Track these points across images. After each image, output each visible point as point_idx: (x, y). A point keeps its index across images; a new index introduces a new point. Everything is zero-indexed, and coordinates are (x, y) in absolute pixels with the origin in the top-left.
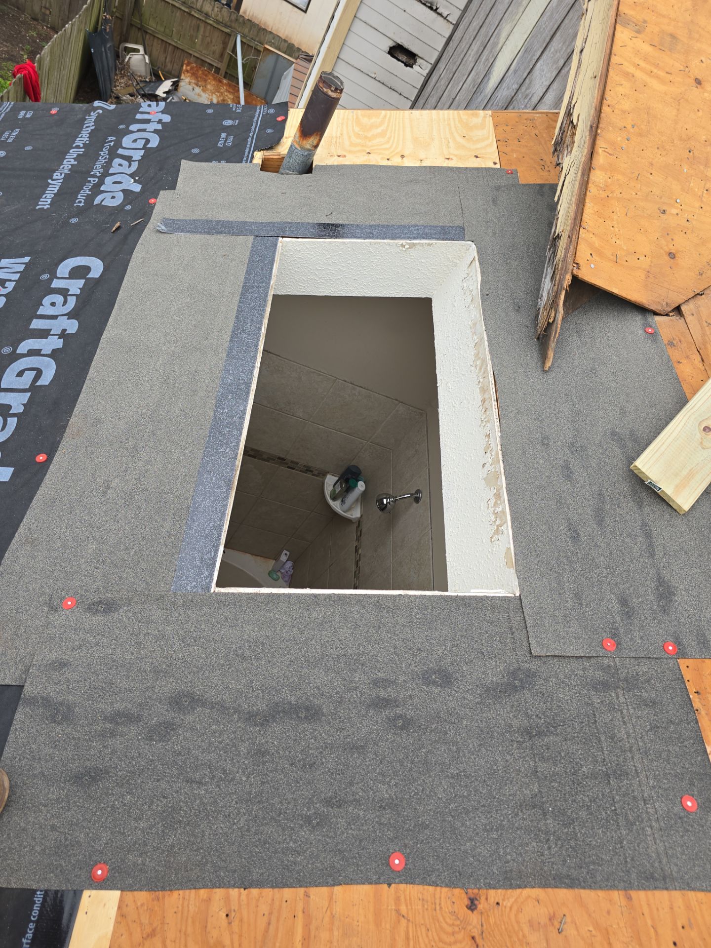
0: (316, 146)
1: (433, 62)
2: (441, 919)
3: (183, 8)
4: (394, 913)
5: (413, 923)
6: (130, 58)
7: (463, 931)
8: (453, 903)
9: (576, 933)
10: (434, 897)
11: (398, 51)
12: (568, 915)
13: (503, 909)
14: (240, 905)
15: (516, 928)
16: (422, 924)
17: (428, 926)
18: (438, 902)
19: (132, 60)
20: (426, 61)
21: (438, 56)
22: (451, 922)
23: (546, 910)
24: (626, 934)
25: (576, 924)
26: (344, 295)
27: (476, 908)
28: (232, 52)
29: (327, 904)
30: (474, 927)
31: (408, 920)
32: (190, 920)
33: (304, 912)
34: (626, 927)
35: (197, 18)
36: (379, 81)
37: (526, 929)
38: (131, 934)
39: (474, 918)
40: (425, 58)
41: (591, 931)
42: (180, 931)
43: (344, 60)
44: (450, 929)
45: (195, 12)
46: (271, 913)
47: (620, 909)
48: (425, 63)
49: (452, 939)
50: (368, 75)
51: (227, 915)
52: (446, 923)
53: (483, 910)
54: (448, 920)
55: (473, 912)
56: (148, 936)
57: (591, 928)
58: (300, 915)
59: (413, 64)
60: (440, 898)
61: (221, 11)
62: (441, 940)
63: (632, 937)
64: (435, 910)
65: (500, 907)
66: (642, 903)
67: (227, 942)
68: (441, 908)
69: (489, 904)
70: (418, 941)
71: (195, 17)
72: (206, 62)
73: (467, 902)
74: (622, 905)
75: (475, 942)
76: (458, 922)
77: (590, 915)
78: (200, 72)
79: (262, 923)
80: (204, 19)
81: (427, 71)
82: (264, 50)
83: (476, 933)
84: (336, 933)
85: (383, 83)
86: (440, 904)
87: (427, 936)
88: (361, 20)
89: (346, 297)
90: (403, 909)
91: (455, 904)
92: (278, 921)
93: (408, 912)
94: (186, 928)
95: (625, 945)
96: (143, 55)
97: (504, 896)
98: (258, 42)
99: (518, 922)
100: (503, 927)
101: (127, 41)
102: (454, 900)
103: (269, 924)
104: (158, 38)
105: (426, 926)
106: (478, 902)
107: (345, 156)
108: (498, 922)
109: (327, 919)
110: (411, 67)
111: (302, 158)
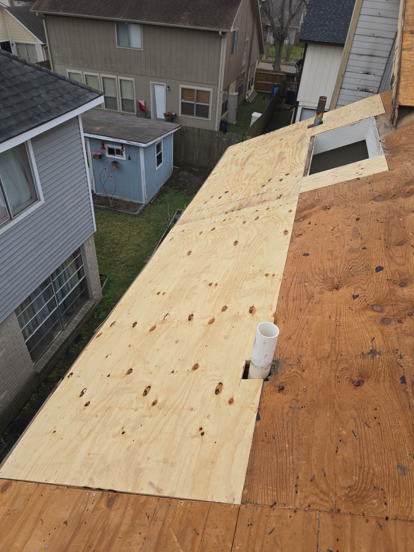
0: (322, 116)
111: (318, 121)
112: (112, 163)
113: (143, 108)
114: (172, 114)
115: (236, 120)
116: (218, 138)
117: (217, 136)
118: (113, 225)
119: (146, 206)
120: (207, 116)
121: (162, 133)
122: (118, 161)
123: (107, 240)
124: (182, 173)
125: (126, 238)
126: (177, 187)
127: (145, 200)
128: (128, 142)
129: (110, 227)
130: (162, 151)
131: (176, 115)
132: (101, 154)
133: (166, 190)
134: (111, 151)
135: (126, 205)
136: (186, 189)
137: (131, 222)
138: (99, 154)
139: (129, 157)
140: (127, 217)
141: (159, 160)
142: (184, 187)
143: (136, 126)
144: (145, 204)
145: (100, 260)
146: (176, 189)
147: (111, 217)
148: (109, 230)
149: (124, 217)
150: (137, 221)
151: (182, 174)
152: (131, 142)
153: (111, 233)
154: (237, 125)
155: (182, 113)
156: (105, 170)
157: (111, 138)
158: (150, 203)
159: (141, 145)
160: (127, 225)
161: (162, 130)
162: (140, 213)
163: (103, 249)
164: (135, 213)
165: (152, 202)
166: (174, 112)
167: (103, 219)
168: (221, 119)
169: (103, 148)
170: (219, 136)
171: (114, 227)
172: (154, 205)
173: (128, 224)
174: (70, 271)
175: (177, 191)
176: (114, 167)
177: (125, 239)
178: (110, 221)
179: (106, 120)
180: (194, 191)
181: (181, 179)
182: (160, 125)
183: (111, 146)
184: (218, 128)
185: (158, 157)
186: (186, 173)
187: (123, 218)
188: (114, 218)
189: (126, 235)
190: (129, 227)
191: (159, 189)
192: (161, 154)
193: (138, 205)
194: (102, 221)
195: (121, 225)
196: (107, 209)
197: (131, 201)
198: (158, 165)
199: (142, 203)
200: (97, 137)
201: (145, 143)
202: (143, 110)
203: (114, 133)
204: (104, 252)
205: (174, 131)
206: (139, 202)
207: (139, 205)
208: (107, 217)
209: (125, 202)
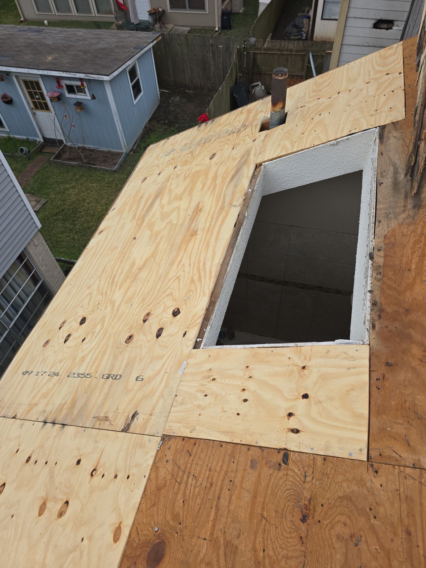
0: (282, 108)
1: (405, 20)
2: (285, 524)
3: (278, 53)
4: (259, 515)
5: (269, 522)
6: (255, 91)
7: (296, 532)
8: (293, 516)
9: (366, 548)
10: (283, 511)
11: (379, 24)
12: (363, 536)
13: (322, 525)
14: (189, 498)
15: (328, 537)
16: (274, 524)
17: (277, 526)
18: (284, 513)
19: (256, 91)
20: (400, 21)
21: (408, 14)
22: (290, 526)
23: (349, 531)
24: (402, 556)
25: (367, 543)
26: (308, 183)
27: (306, 521)
28: (308, 64)
29: (227, 504)
30: (303, 532)
31: (267, 521)
32: (169, 501)
33: (216, 506)
34: (403, 552)
35: (286, 54)
36: (372, 46)
37: (334, 539)
38: (147, 504)
39: (303, 527)
40: (399, 20)
41: (377, 549)
42: (164, 506)
43: (346, 45)
44: (289, 530)
45: (285, 52)
46: (201, 504)
47: (401, 540)
48: (400, 22)
49: (289, 536)
50: (363, 46)
51: (183, 502)
52: (287, 526)
53: (310, 524)
54: (288, 525)
55: (303, 523)
56: (153, 505)
57: (377, 548)
58: (214, 507)
59: (392, 27)
60: (286, 512)
61: (298, 45)
62: (282, 535)
63: (406, 559)
64: (282, 518)
65: (320, 524)
66: (418, 539)
67: (181, 514)
68: (286, 518)
69: (314, 521)
70: (270, 532)
71: (285, 54)
72: (294, 75)
73: (301, 517)
74: (403, 537)
75: (302, 540)
76: (294, 527)
77: (378, 540)
78: (292, 82)
79: (197, 507)
80: (290, 53)
81: (403, 27)
82: (326, 54)
83: (303, 535)
84: (229, 520)
85: (374, 46)
86: (286, 515)
87: (275, 531)
88: (351, 18)
89: (310, 184)
90: (265, 514)
91: (294, 517)
92: (204, 508)
93: (267, 516)
94: (167, 504)
95: (400, 563)
96: (261, 86)
97: (324, 518)
98: (322, 51)
99: (330, 535)
100: (320, 535)
101: (253, 83)
102: (294, 514)
103: (200, 509)
104: (268, 74)
105: (275, 525)
106: (307, 518)
107: (305, 106)
108: (318, 532)
109: (226, 512)
110: (391, 28)
111: (277, 117)
112: (74, 106)
113: (122, 7)
114: (159, 11)
115: (244, 6)
116: (212, 45)
117: (211, 42)
118: (88, 189)
119: (128, 155)
120: (203, 8)
121: (133, 52)
122: (82, 101)
123: (80, 212)
124: (173, 98)
125: (103, 206)
126: (166, 121)
127: (125, 147)
128: (86, 76)
129: (84, 192)
130: (139, 76)
131: (164, 11)
132: (58, 94)
133: (152, 128)
134: (71, 89)
135: (103, 157)
136: (178, 123)
137: (109, 182)
138: (56, 95)
139: (93, 95)
140: (105, 174)
141: (137, 89)
142: (175, 120)
143: (101, 45)
144: (126, 153)
145: (72, 241)
146: (164, 124)
147: (85, 176)
148: (83, 196)
149: (101, 175)
150: (117, 179)
151: (173, 101)
152: (90, 75)
153: (85, 200)
154: (245, 14)
155: (172, 7)
156: (65, 118)
157: (65, 73)
158: (132, 150)
159: (103, 79)
160: (104, 186)
161: (134, 48)
162: (121, 166)
163: (76, 225)
164: (114, 168)
165: (135, 148)
166: (160, 8)
167: (75, 181)
168: (222, 9)
169: (60, 86)
170: (213, 43)
171: (89, 191)
172: (138, 152)
173: (106, 185)
174: (19, 281)
175: (166, 127)
176: (79, 111)
177: (101, 207)
178: (84, 183)
179: (63, 41)
180: (187, 125)
181: (171, 108)
182: (132, 39)
183: (68, 82)
184: (218, 23)
185: (133, 87)
186: (177, 99)
187: (100, 177)
188: (88, 177)
189: (103, 201)
190: (107, 188)
191: (144, 127)
192: (138, 81)
193: (117, 155)
194: (74, 184)
195: (97, 187)
196: (80, 166)
197: (109, 151)
198: (135, 98)
199: (122, 151)
200: (48, 73)
201: (108, 75)
202: (122, 9)
203: (69, 63)
204: (77, 230)
205: (151, 45)
206: (118, 151)
207: (119, 155)
208: (80, 177)
209: (102, 152)
